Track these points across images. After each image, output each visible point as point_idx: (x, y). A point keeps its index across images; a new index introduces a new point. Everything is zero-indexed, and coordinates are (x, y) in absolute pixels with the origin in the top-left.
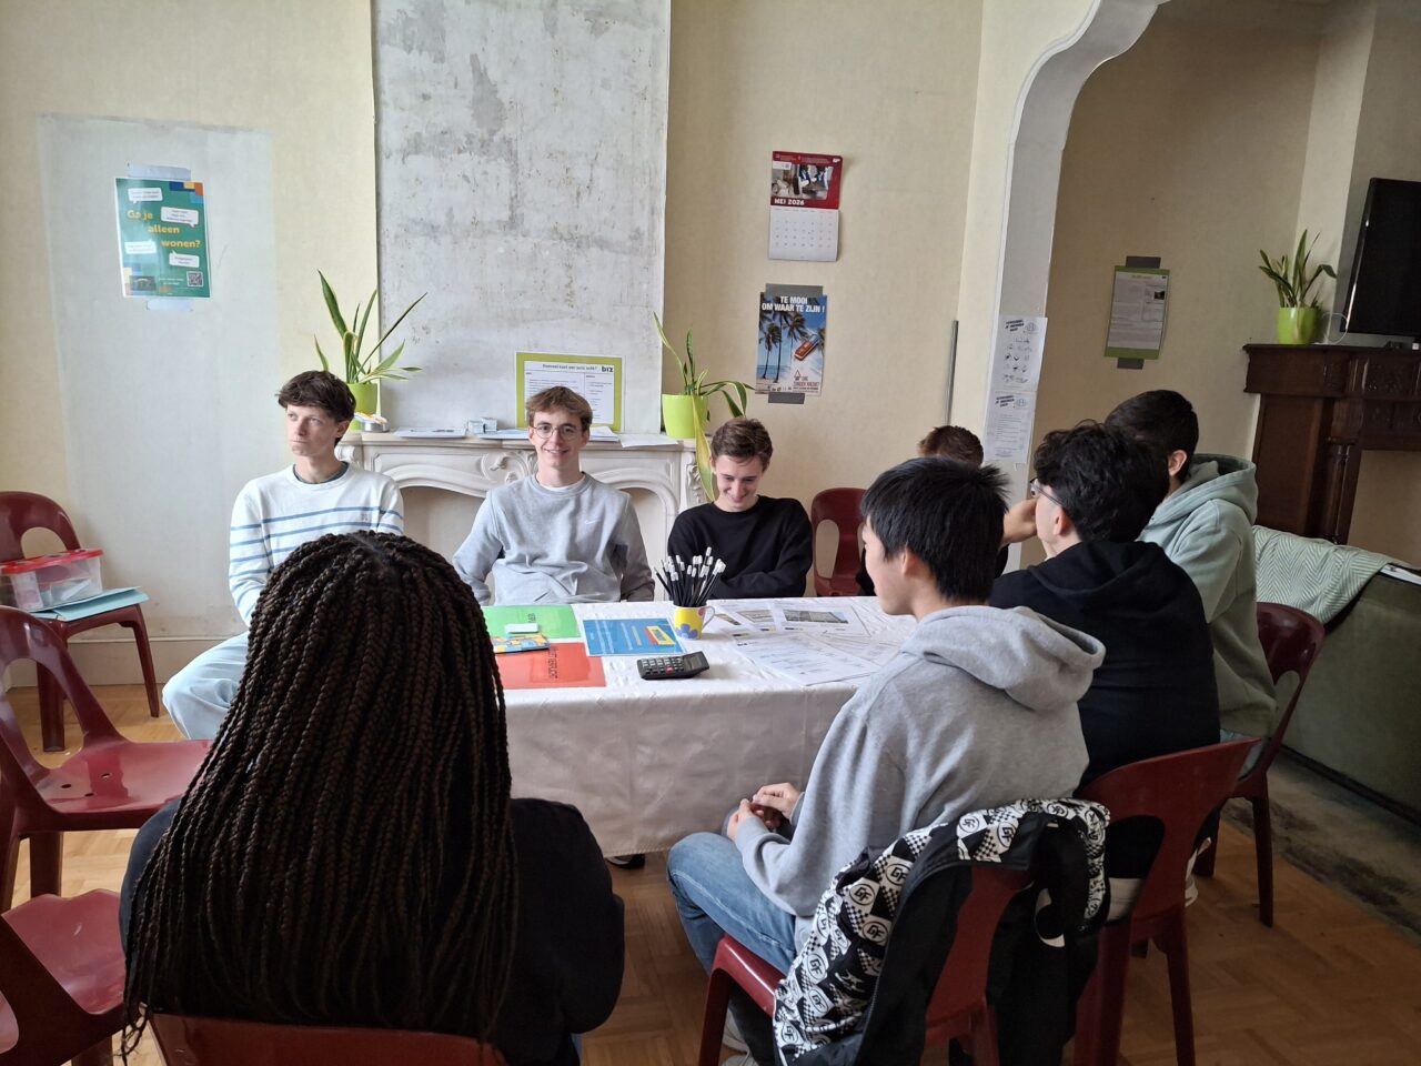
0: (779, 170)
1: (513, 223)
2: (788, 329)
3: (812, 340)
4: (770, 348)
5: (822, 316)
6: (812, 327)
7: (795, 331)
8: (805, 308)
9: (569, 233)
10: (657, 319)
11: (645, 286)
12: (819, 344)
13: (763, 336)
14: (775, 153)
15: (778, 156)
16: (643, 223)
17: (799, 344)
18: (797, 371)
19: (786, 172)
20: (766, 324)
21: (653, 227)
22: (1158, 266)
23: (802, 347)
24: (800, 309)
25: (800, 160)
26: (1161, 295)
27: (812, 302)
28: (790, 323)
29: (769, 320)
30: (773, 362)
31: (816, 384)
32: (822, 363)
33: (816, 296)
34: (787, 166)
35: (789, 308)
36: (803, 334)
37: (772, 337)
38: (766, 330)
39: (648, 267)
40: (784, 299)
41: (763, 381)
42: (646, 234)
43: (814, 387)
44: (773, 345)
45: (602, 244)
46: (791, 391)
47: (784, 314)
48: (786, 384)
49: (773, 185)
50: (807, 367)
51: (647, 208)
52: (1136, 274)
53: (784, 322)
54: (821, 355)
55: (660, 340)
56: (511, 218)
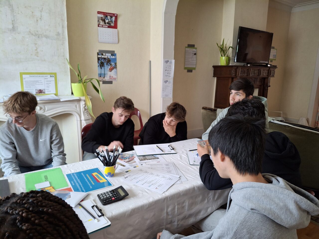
0: (100, 17)
1: (14, 29)
2: (106, 63)
3: (113, 66)
4: (101, 68)
5: (115, 59)
6: (113, 62)
7: (108, 63)
8: (110, 57)
9: (35, 33)
10: (67, 60)
11: (62, 50)
12: (115, 67)
13: (99, 65)
14: (98, 12)
15: (99, 13)
16: (60, 30)
17: (110, 67)
18: (109, 75)
19: (102, 18)
20: (100, 61)
21: (63, 32)
22: (194, 47)
23: (111, 68)
24: (109, 57)
25: (106, 14)
26: (195, 54)
27: (112, 55)
28: (107, 61)
29: (100, 60)
30: (103, 72)
31: (115, 78)
32: (116, 72)
33: (113, 53)
34: (102, 16)
35: (106, 57)
36: (110, 64)
37: (102, 65)
38: (100, 63)
39: (63, 44)
40: (104, 54)
41: (100, 78)
42: (61, 34)
43: (115, 79)
44: (102, 67)
45: (47, 37)
46: (109, 80)
47: (105, 59)
48: (107, 79)
49: (98, 21)
50: (112, 73)
51: (61, 26)
52: (190, 49)
53: (105, 61)
54: (116, 70)
55: (69, 66)
56: (13, 28)
